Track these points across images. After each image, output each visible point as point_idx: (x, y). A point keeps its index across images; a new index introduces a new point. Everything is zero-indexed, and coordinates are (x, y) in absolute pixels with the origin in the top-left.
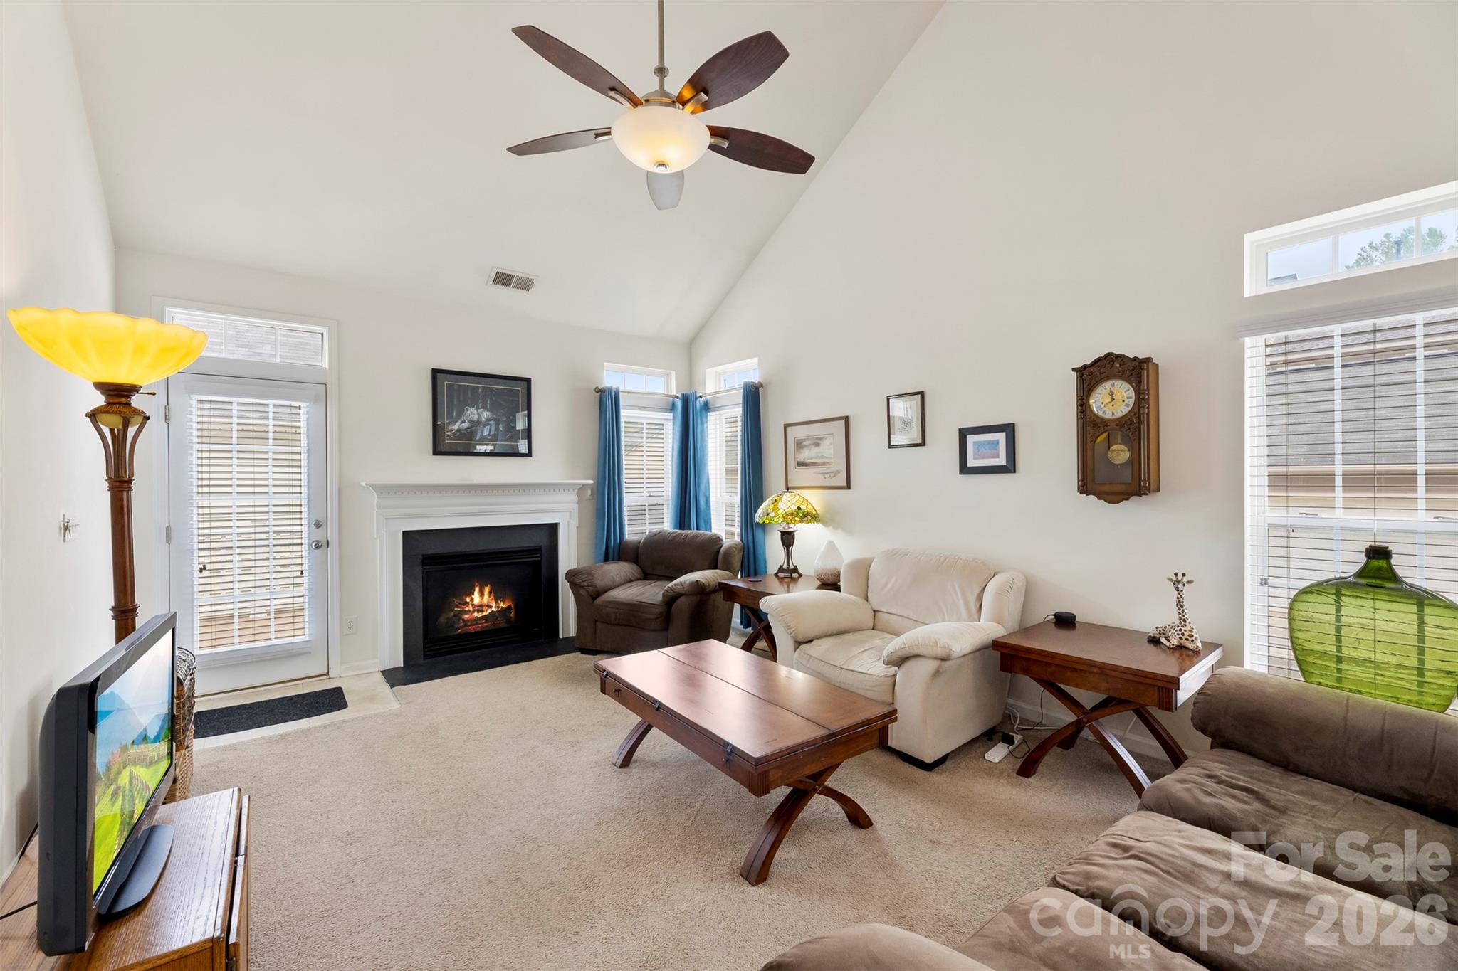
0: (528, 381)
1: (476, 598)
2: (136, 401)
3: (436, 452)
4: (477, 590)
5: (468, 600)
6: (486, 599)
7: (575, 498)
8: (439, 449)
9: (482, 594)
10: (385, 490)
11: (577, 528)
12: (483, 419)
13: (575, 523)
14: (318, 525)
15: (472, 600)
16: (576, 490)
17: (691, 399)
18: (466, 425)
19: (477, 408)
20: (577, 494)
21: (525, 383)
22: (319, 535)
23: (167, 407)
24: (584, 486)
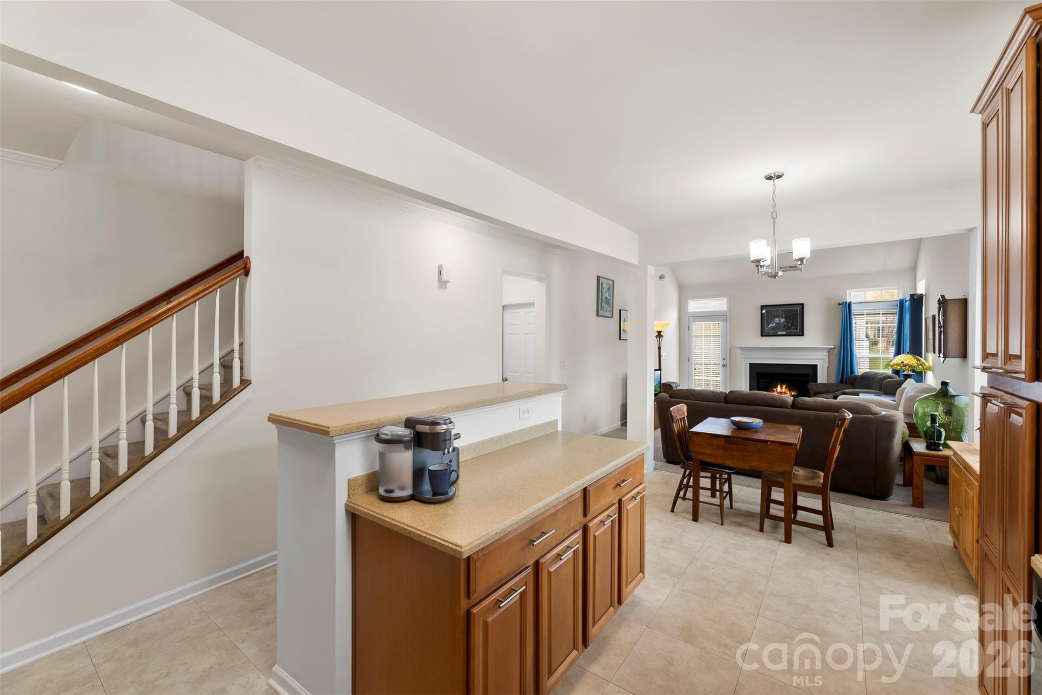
0: (802, 305)
1: (779, 389)
2: (662, 333)
3: (762, 335)
4: (779, 386)
5: (775, 390)
6: (784, 390)
7: (827, 354)
8: (763, 334)
9: (782, 388)
10: (743, 349)
11: (828, 367)
12: (781, 322)
13: (826, 365)
14: (724, 359)
15: (777, 390)
16: (827, 350)
17: (904, 301)
18: (774, 325)
19: (779, 318)
20: (828, 352)
21: (801, 306)
22: (724, 362)
23: (689, 326)
24: (831, 348)
